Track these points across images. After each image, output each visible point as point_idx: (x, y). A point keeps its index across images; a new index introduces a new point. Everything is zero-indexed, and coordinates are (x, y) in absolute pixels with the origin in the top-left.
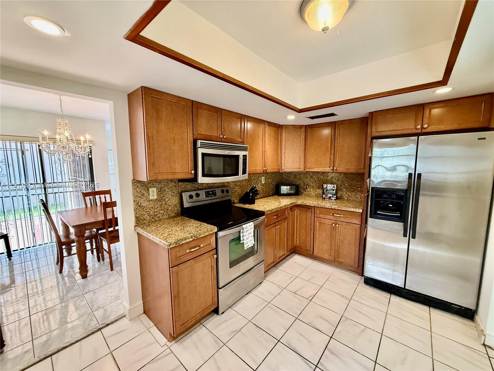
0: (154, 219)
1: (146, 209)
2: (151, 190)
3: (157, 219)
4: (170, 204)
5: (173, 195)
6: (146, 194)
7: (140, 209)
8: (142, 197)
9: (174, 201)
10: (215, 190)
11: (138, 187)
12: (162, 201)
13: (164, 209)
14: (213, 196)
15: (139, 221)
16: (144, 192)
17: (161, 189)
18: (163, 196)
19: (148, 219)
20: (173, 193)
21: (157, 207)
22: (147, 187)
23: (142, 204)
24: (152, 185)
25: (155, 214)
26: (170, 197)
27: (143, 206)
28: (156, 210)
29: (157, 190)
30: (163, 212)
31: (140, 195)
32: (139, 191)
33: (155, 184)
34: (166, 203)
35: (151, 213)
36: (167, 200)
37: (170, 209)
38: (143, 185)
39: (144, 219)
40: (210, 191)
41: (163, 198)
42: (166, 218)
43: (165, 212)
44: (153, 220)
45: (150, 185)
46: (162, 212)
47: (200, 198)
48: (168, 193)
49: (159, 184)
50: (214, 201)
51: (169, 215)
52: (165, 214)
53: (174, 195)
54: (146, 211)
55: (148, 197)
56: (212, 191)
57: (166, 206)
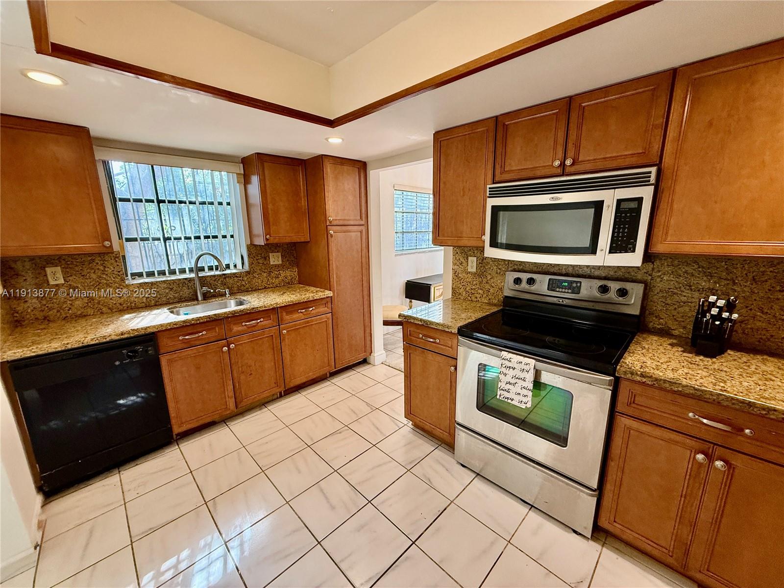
0: (471, 297)
1: (463, 282)
2: (470, 258)
3: (473, 298)
4: (493, 285)
5: (498, 272)
6: (465, 264)
7: (457, 280)
8: (461, 266)
9: (499, 281)
10: (581, 283)
11: (457, 253)
12: (483, 278)
13: (484, 289)
14: (568, 293)
15: (455, 293)
16: (463, 261)
17: (483, 260)
18: (485, 271)
19: (464, 295)
20: (499, 269)
21: (475, 283)
22: (467, 255)
23: (460, 275)
24: (472, 254)
25: (472, 291)
26: (494, 274)
27: (460, 277)
28: (474, 287)
29: (477, 261)
30: (482, 293)
31: (458, 263)
32: (458, 258)
33: (476, 252)
34: (488, 281)
35: (467, 289)
36: (489, 277)
37: (491, 290)
38: (462, 251)
39: (460, 293)
40: (565, 281)
41: (485, 273)
42: (486, 303)
43: (484, 294)
44: (469, 298)
45: (470, 253)
46: (480, 291)
47: (533, 288)
48: (492, 268)
49: (481, 253)
50: (566, 302)
51: (490, 299)
52: (484, 297)
53: (500, 273)
54: (462, 284)
55: (467, 268)
56: (572, 282)
57: (487, 286)
